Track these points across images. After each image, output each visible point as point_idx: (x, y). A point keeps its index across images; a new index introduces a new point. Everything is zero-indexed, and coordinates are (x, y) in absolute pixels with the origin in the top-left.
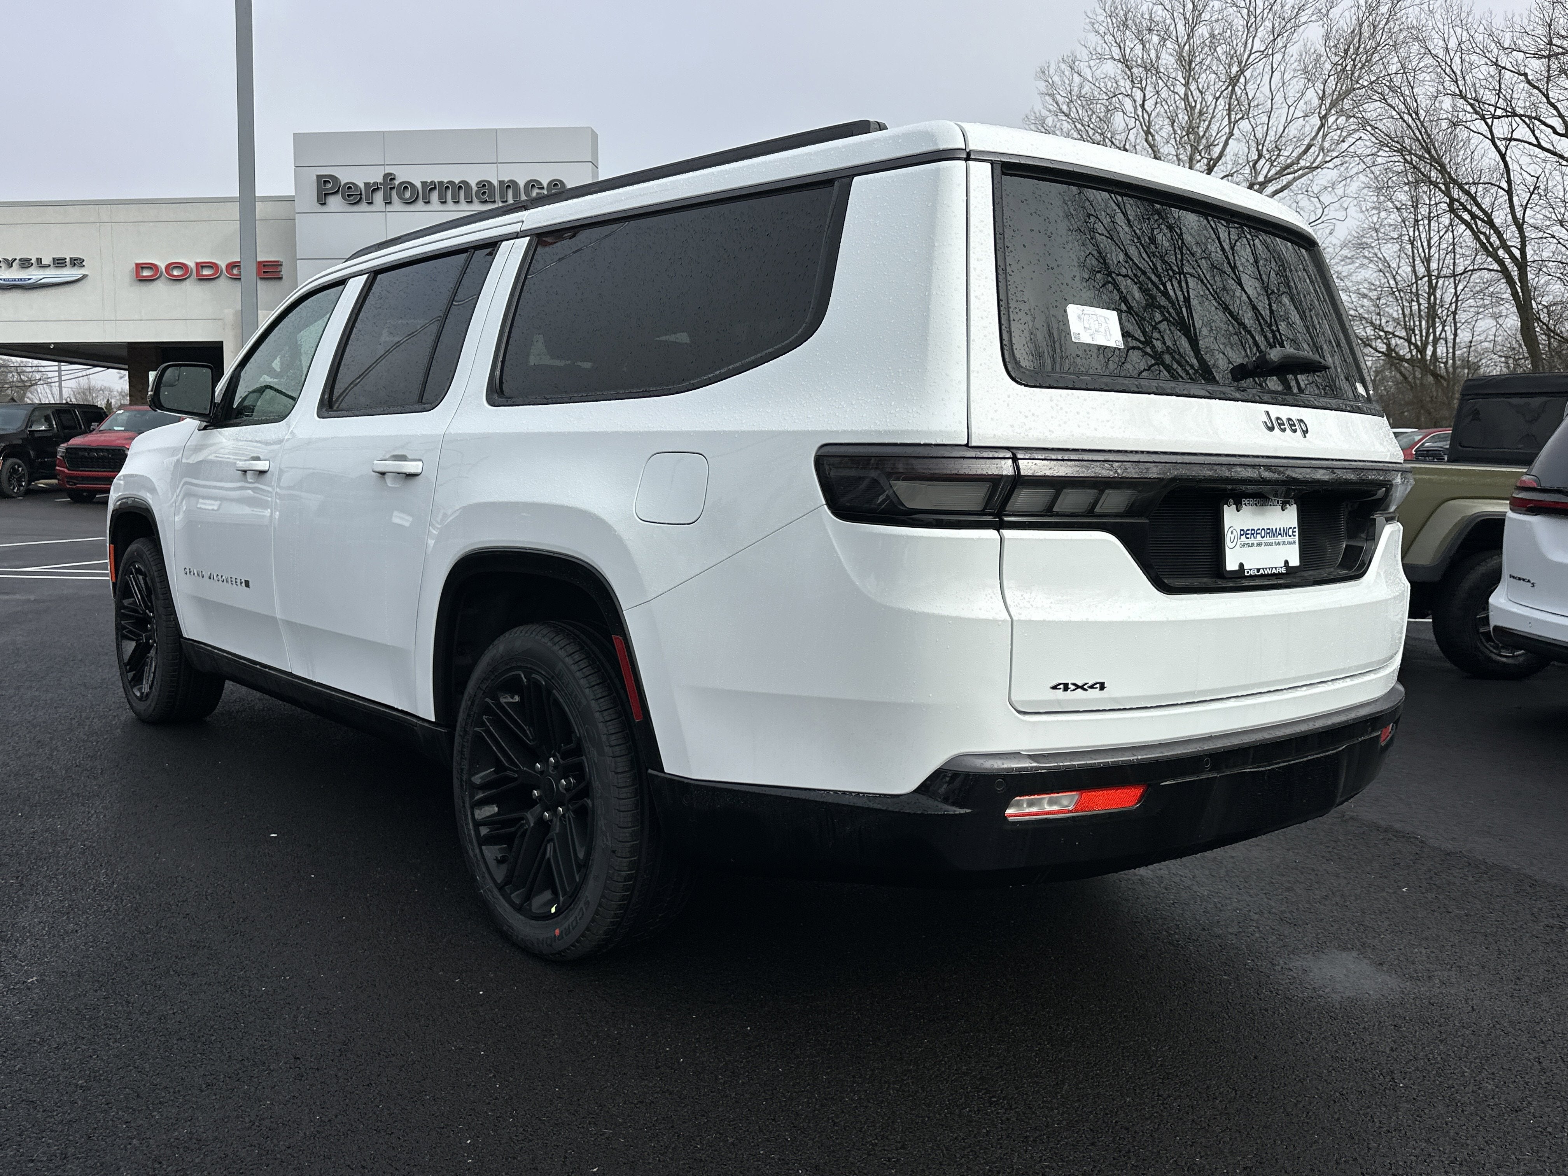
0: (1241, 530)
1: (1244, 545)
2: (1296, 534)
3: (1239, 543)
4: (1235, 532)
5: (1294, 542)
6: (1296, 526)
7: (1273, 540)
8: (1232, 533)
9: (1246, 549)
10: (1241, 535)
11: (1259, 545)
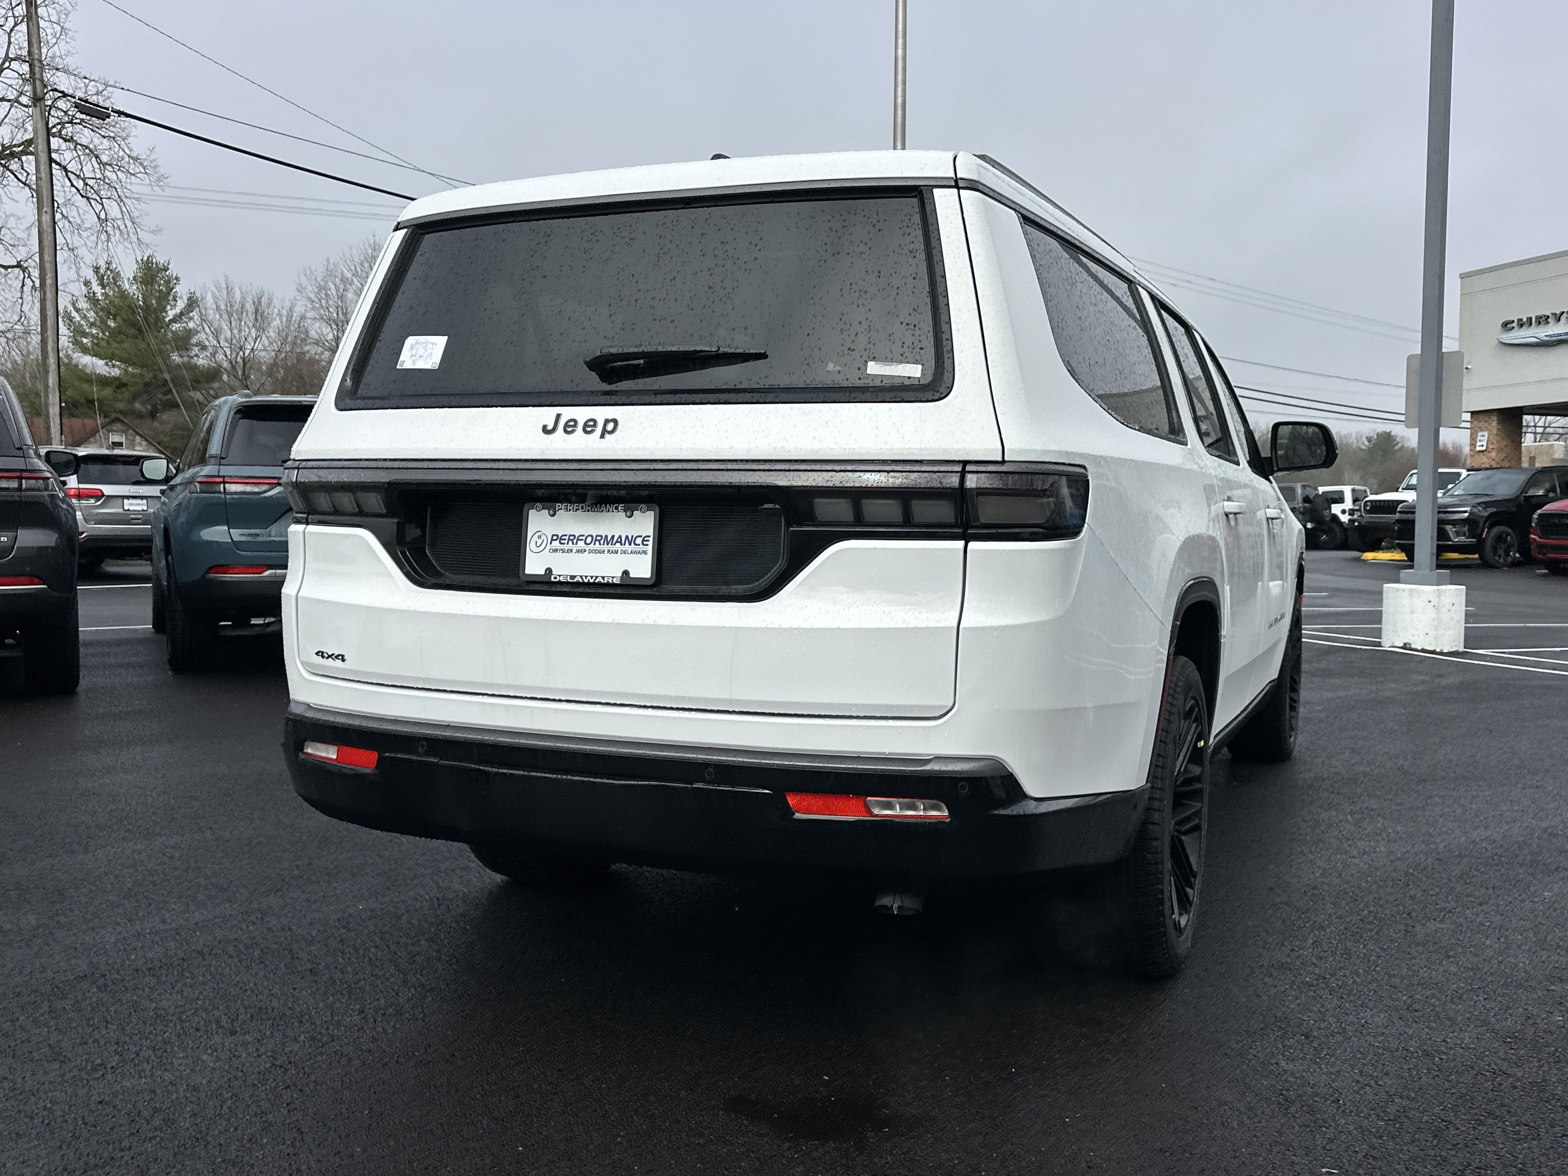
0: (553, 535)
1: (556, 551)
2: (650, 543)
3: (548, 547)
4: (543, 537)
5: (645, 552)
6: (651, 535)
7: (606, 547)
8: (540, 537)
9: (559, 554)
10: (552, 540)
11: (583, 551)
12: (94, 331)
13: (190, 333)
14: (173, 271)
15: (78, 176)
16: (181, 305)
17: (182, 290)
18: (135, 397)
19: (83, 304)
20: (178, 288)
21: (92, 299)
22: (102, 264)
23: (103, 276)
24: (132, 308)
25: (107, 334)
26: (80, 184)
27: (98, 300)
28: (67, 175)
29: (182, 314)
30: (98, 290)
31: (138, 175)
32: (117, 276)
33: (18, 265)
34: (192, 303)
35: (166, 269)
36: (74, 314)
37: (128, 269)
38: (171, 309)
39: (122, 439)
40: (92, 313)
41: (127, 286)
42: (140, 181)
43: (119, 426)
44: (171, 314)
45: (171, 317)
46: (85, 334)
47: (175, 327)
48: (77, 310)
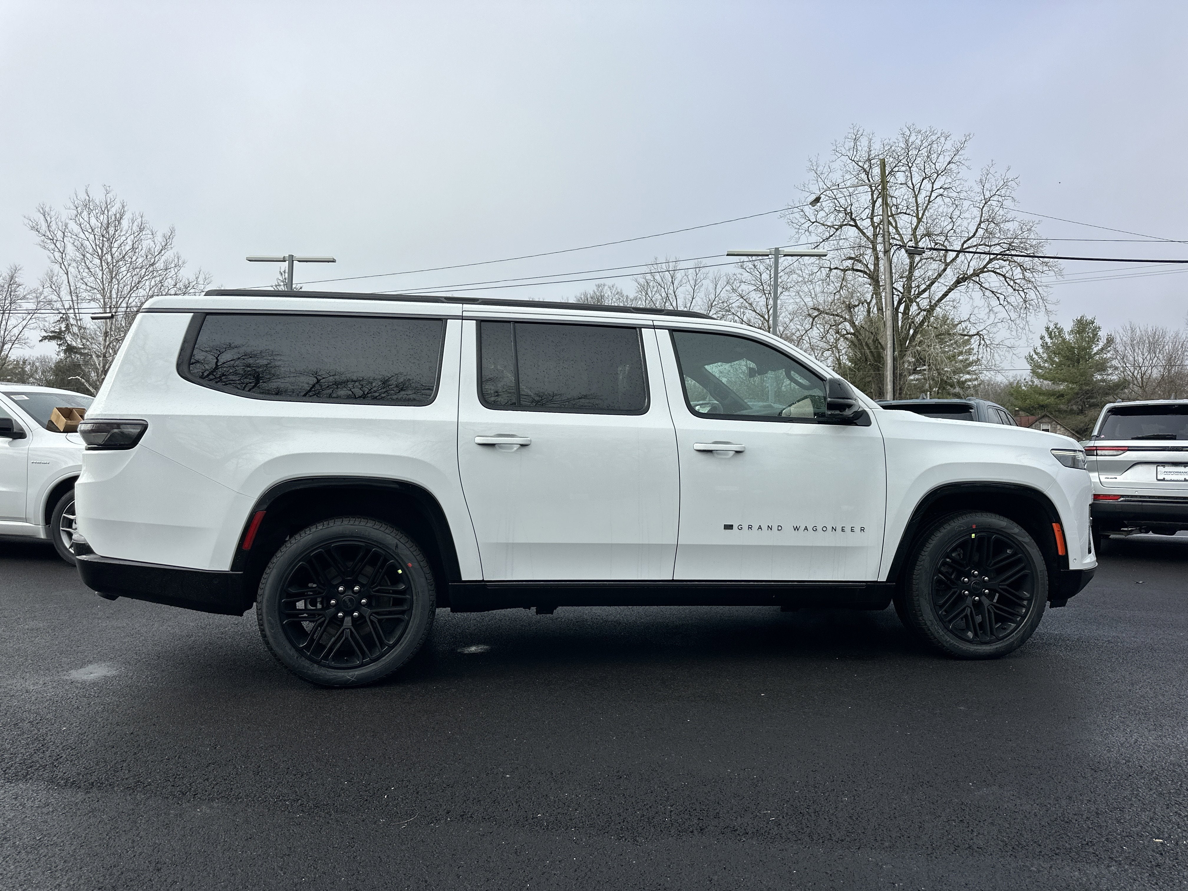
12: (1046, 365)
13: (1106, 360)
14: (1097, 323)
15: (1011, 279)
16: (1101, 345)
17: (1103, 334)
18: (1069, 401)
19: (1040, 350)
20: (1100, 333)
21: (1045, 346)
22: (1052, 327)
23: (1051, 332)
24: (1071, 349)
25: (1054, 366)
26: (1012, 283)
27: (1049, 347)
28: (1005, 279)
29: (1102, 349)
30: (1048, 340)
31: (1045, 272)
32: (1061, 331)
33: (978, 334)
34: (1110, 341)
35: (1093, 323)
36: (1035, 356)
37: (1068, 326)
38: (1096, 347)
39: (1049, 427)
40: (1045, 355)
41: (1067, 337)
42: (1047, 275)
43: (1046, 420)
44: (1095, 350)
45: (1096, 351)
46: (1040, 367)
47: (1097, 357)
48: (1037, 354)
